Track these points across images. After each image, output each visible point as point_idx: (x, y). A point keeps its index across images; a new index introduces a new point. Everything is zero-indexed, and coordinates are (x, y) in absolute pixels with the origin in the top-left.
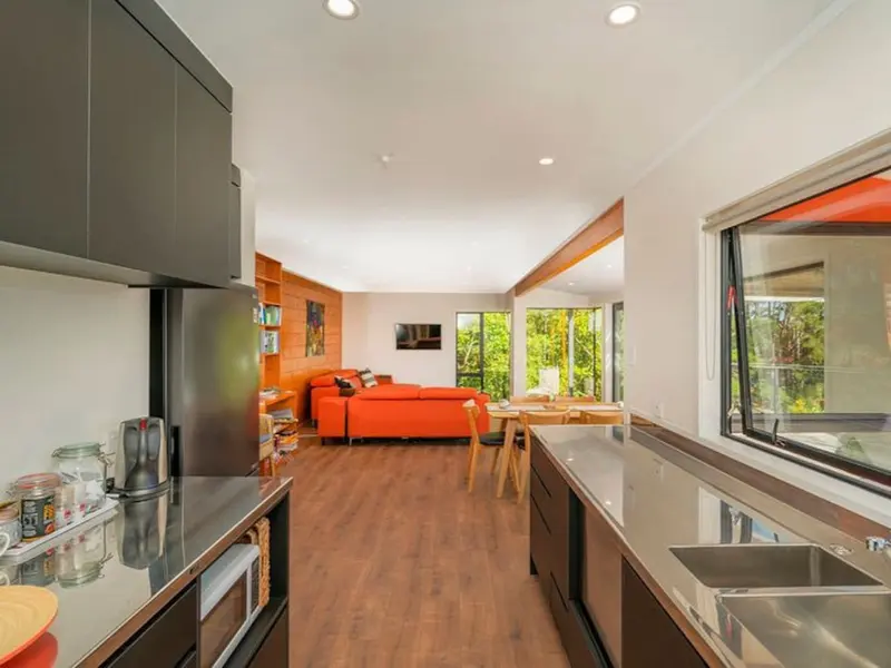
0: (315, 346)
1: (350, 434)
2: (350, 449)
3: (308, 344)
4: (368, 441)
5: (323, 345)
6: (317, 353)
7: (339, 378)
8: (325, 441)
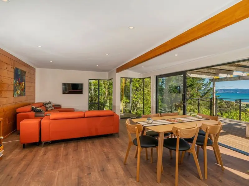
0: (19, 91)
1: (42, 140)
2: (43, 149)
3: (15, 90)
4: (54, 142)
5: (24, 91)
6: (21, 95)
7: (34, 107)
8: (25, 146)
